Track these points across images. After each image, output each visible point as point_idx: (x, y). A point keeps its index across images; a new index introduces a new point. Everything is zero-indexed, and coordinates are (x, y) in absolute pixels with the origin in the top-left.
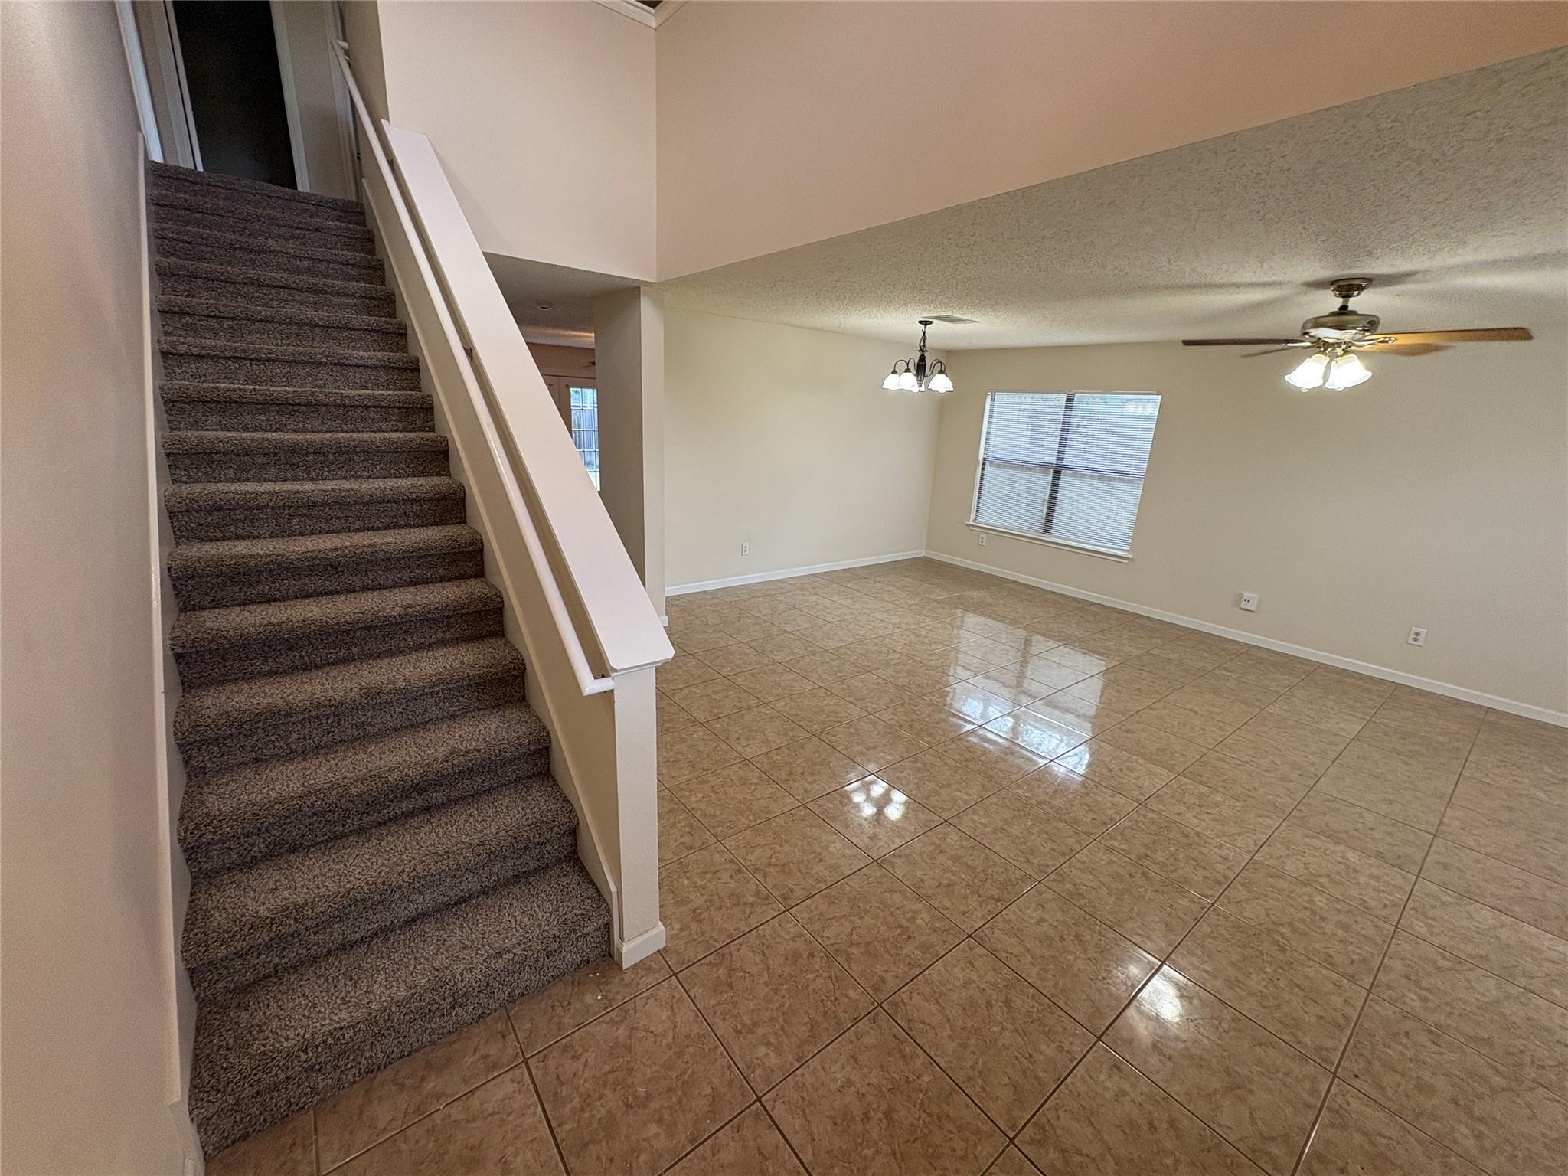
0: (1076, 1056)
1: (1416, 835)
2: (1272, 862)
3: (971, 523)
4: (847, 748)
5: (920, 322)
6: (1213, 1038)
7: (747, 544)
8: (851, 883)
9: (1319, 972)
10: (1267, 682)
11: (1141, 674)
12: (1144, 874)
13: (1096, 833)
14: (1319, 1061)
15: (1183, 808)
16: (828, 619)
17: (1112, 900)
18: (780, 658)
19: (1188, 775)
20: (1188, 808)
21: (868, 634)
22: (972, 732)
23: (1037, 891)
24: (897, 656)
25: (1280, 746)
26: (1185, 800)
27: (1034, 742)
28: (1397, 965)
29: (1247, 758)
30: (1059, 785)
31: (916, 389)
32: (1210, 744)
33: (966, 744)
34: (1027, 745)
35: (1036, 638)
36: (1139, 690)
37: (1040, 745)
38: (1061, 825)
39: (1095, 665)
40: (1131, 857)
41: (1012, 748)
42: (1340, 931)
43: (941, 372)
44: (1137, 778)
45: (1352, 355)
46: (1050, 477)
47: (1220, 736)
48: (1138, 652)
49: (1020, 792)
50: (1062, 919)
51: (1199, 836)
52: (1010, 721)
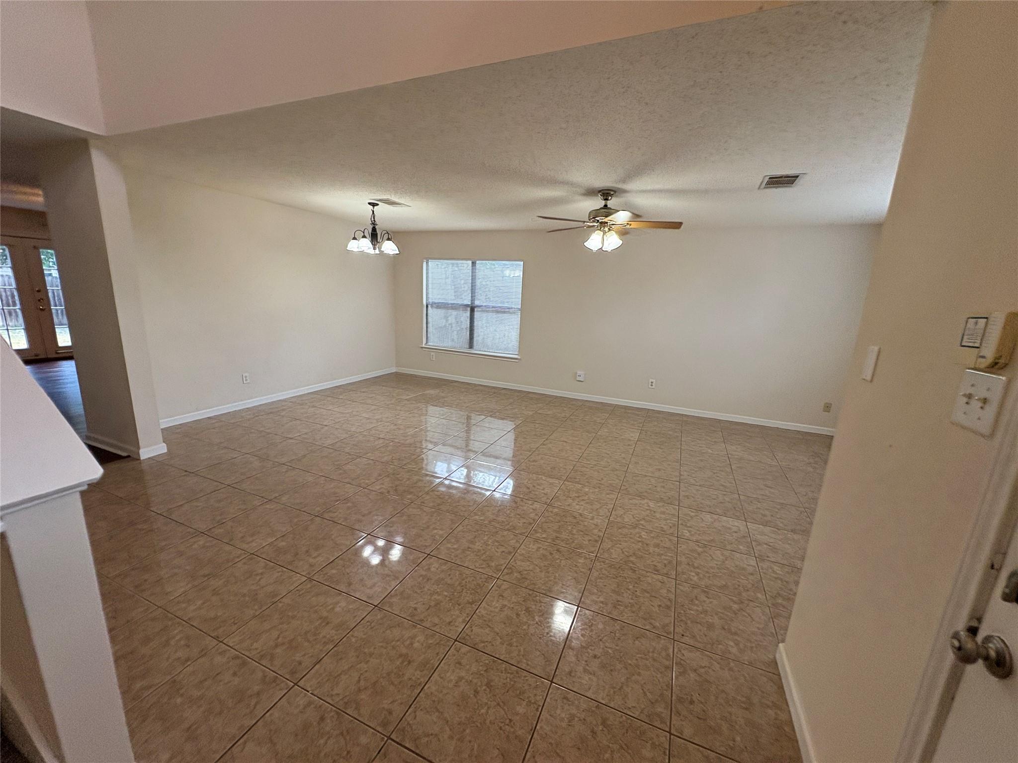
0: (540, 704)
1: (673, 484)
2: (619, 520)
3: (424, 346)
4: (346, 519)
5: (369, 204)
6: (614, 646)
7: (247, 374)
8: (356, 634)
9: (653, 578)
10: (595, 419)
11: (535, 425)
12: (558, 550)
13: (527, 532)
14: (665, 635)
15: (570, 501)
16: (325, 424)
17: (543, 575)
18: (284, 460)
19: (569, 480)
20: (573, 500)
21: (358, 430)
22: (441, 484)
23: (497, 586)
24: (381, 441)
25: (608, 452)
26: (571, 496)
27: (481, 481)
28: (683, 559)
29: (595, 463)
30: (500, 506)
31: (372, 251)
32: (576, 459)
33: (436, 493)
34: (477, 484)
35: (472, 415)
36: (535, 435)
37: (484, 482)
38: (506, 533)
39: (509, 425)
40: (548, 541)
41: (468, 488)
42: (656, 549)
43: (389, 239)
44: (544, 489)
45: (612, 231)
46: (468, 313)
47: (580, 453)
48: (531, 413)
49: (477, 517)
50: (516, 601)
51: (581, 515)
52: (465, 471)
